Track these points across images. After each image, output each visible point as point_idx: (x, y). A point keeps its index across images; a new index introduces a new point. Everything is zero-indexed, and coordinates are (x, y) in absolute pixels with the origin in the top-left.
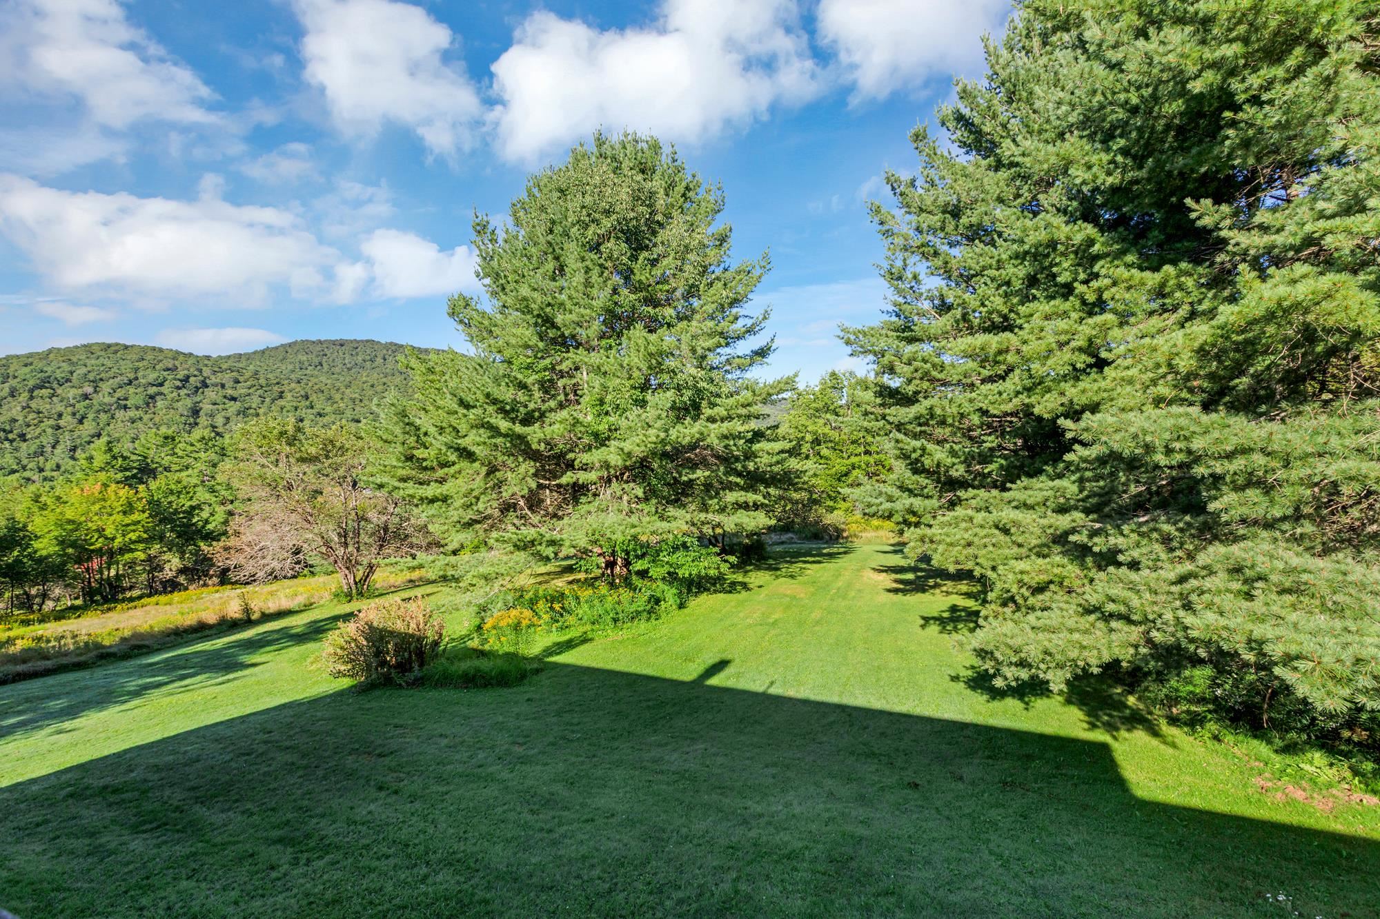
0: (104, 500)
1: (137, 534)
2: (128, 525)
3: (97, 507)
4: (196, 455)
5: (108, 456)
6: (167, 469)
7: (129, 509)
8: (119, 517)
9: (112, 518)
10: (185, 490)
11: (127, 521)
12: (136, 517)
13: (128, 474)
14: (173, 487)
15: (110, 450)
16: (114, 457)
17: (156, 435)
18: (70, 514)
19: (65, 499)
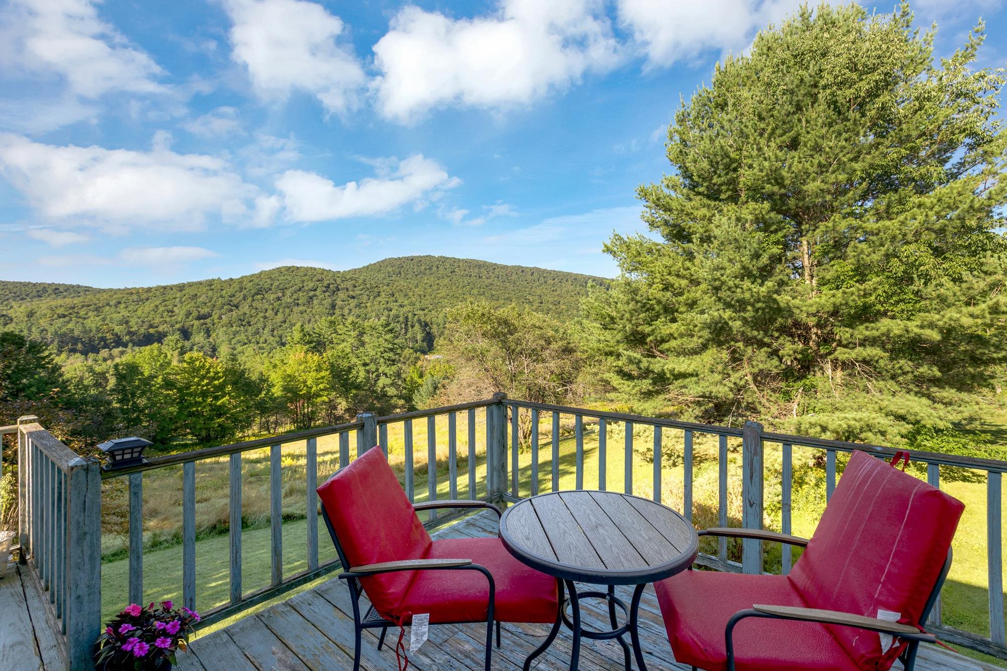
0: (306, 362)
1: (324, 385)
2: (318, 379)
3: (303, 367)
4: (349, 333)
5: (301, 334)
6: (331, 342)
7: (319, 369)
8: (314, 374)
9: (311, 374)
10: (346, 357)
11: (319, 376)
12: (323, 373)
13: (312, 345)
14: (340, 354)
15: (303, 330)
16: (305, 335)
17: (326, 320)
18: (289, 372)
19: (285, 361)
